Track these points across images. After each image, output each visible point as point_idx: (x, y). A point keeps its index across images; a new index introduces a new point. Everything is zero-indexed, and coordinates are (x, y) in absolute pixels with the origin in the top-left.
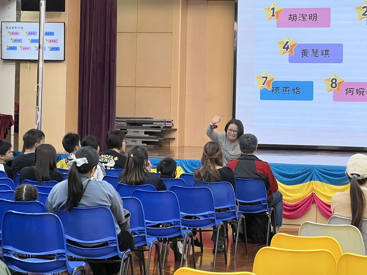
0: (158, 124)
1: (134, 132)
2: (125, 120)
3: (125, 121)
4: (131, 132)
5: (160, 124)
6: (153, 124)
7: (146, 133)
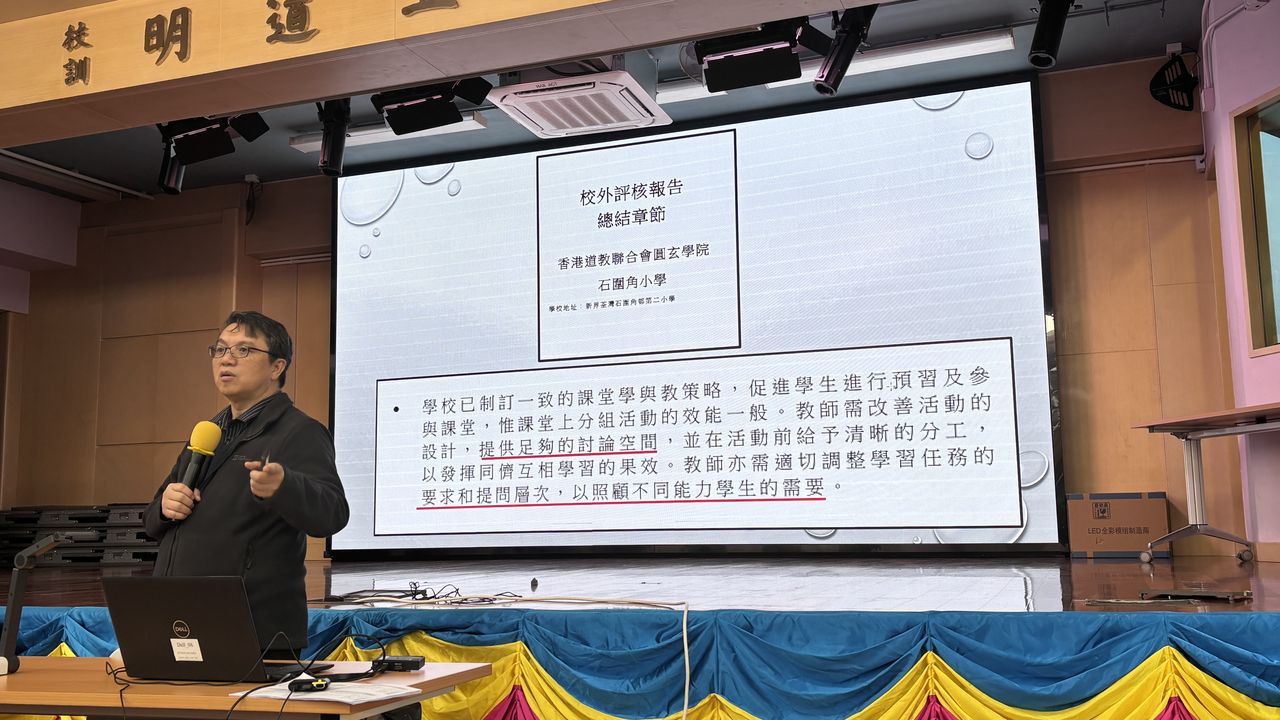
7: (139, 536)
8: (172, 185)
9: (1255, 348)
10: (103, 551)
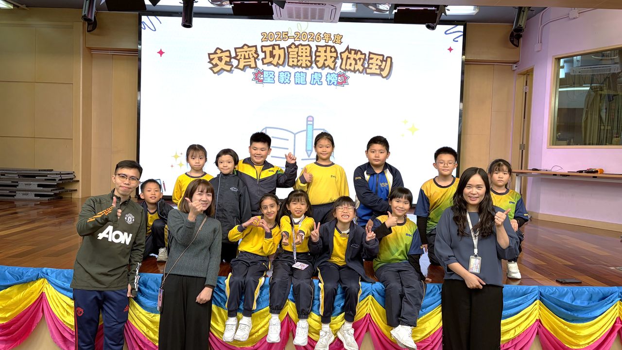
0: (52, 176)
1: (26, 185)
2: (16, 172)
3: (16, 174)
4: (22, 185)
5: (55, 176)
6: (47, 176)
7: (39, 186)
8: (89, 17)
9: (550, 145)
10: (15, 192)
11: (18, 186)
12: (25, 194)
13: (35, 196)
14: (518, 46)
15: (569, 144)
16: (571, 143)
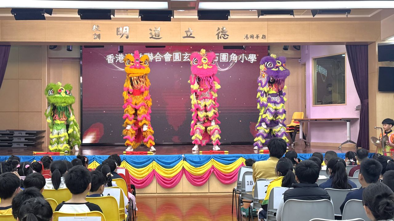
9: (313, 105)
10: (12, 144)
11: (13, 140)
12: (17, 145)
13: (24, 145)
14: (299, 50)
15: (322, 104)
16: (323, 103)
